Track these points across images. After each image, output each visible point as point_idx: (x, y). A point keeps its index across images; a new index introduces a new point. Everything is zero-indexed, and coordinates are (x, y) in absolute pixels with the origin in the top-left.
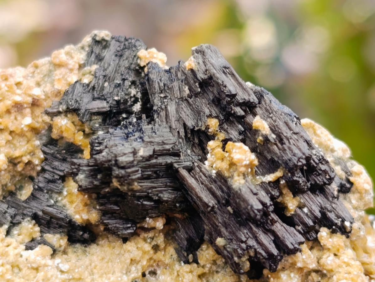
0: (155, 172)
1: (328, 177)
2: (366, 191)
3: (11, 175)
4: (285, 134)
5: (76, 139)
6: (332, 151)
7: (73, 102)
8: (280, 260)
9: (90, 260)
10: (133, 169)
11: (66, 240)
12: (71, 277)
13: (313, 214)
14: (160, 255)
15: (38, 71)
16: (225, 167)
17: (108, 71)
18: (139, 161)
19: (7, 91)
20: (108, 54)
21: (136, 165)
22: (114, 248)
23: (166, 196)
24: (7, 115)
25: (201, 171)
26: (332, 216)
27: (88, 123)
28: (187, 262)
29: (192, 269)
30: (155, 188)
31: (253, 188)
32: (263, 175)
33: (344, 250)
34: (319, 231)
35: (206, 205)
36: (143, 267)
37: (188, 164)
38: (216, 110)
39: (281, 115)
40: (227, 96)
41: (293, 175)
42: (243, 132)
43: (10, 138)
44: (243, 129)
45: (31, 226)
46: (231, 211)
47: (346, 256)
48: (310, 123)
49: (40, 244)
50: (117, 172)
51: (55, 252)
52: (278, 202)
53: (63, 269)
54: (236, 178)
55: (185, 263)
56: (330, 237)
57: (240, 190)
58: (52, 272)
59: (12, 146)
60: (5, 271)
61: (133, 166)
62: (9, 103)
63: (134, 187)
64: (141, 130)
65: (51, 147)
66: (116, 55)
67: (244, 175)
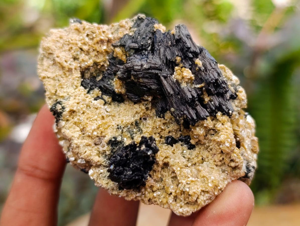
0: (150, 76)
1: (225, 90)
2: (243, 100)
3: (95, 70)
4: (208, 68)
5: (122, 58)
6: (231, 80)
7: (123, 42)
8: (197, 122)
9: (120, 109)
10: (140, 73)
11: (111, 99)
12: (110, 114)
13: (215, 105)
14: (149, 112)
15: (113, 28)
16: (180, 78)
17: (141, 32)
18: (143, 70)
19: (98, 34)
20: (143, 25)
21: (142, 71)
22: (130, 106)
23: (153, 87)
24: (97, 44)
25: (170, 79)
26: (224, 107)
27: (128, 52)
28: (160, 117)
29: (161, 120)
30: (150, 83)
31: (190, 89)
32: (196, 84)
33: (227, 123)
34: (217, 113)
35: (169, 93)
36: (141, 115)
37: (165, 75)
38: (181, 53)
39: (209, 60)
40: (186, 48)
41: (209, 86)
42: (191, 65)
43: (97, 54)
44: (191, 64)
45: (98, 91)
46: (180, 98)
47: (227, 125)
48: (224, 67)
49: (100, 99)
50: (133, 73)
51: (105, 103)
52: (201, 97)
53: (108, 111)
54: (183, 83)
55: (159, 117)
56: (222, 116)
57: (184, 88)
58: (103, 111)
59: (97, 57)
60: (83, 107)
61: (140, 71)
62: (98, 39)
63: (140, 80)
64: (148, 57)
65: (112, 60)
66: (146, 26)
67: (187, 83)
